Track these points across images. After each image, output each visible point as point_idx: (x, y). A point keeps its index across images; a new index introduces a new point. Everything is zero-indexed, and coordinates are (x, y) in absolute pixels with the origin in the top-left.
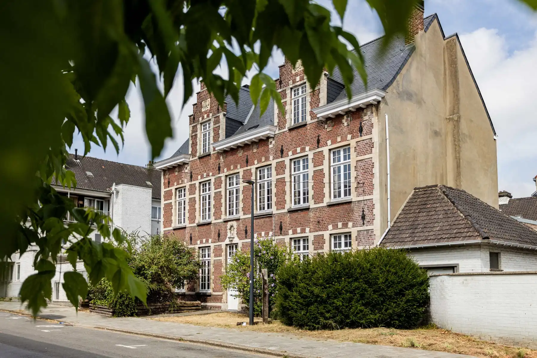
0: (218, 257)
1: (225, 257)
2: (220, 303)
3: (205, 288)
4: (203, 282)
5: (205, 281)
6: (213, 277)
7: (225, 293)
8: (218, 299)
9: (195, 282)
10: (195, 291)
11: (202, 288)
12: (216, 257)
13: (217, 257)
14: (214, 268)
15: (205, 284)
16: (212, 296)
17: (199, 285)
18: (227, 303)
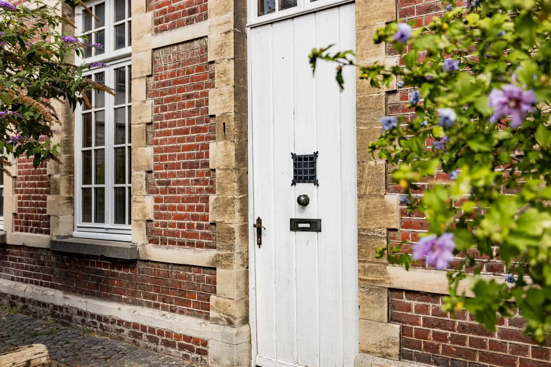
0: (181, 25)
1: (230, 15)
2: (198, 315)
3: (100, 218)
4: (93, 185)
5: (100, 179)
6: (149, 151)
7: (237, 260)
8: (183, 293)
9: (49, 185)
10: (48, 232)
11: (86, 217)
12: (164, 30)
13: (173, 27)
14: (150, 102)
15: (100, 193)
16: (141, 266)
17: (71, 200)
18: (246, 320)
